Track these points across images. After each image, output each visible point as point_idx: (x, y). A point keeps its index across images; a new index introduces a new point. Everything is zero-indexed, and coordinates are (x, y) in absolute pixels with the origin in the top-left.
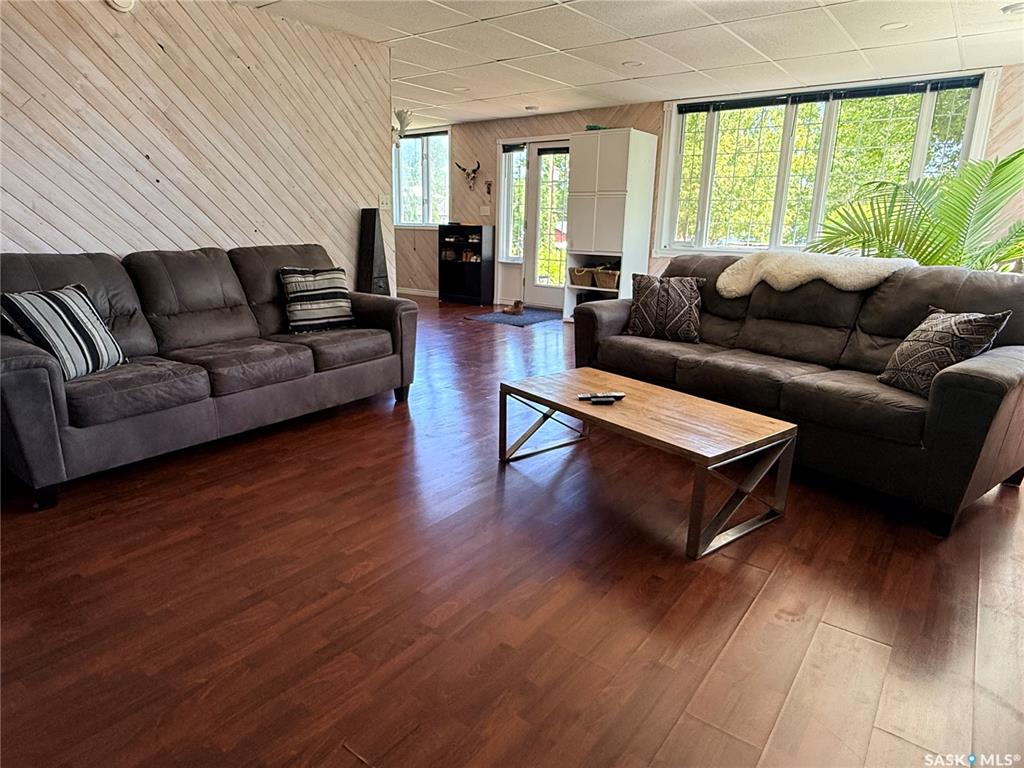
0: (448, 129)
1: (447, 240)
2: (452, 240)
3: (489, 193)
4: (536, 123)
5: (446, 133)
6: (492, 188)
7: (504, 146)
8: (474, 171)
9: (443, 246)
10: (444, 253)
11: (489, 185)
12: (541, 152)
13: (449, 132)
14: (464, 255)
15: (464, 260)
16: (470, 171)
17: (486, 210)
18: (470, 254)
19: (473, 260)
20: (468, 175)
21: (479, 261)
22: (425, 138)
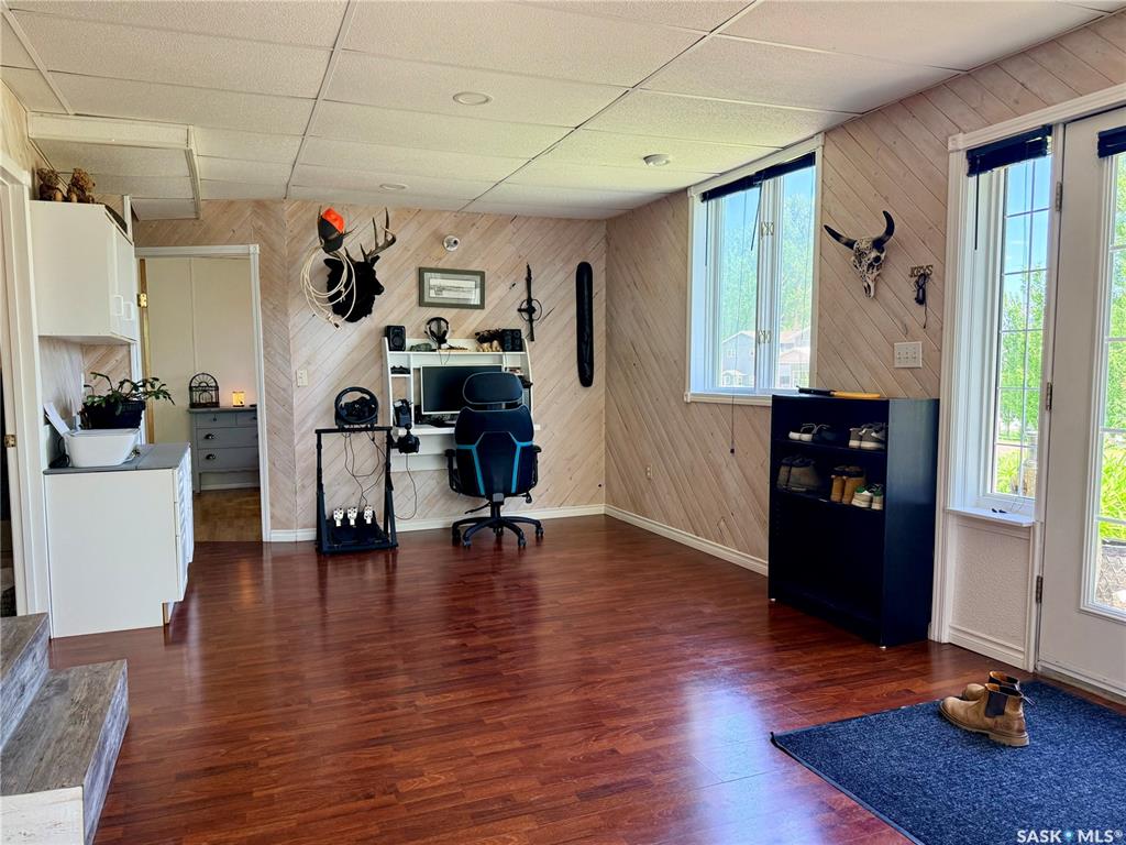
0: (816, 147)
1: (794, 435)
2: (806, 437)
3: (921, 301)
6: (930, 288)
7: (972, 153)
8: (878, 244)
9: (781, 452)
10: (783, 470)
11: (922, 279)
13: (819, 157)
14: (836, 485)
15: (835, 496)
16: (864, 245)
17: (910, 352)
18: (851, 483)
19: (861, 500)
20: (860, 255)
21: (876, 506)
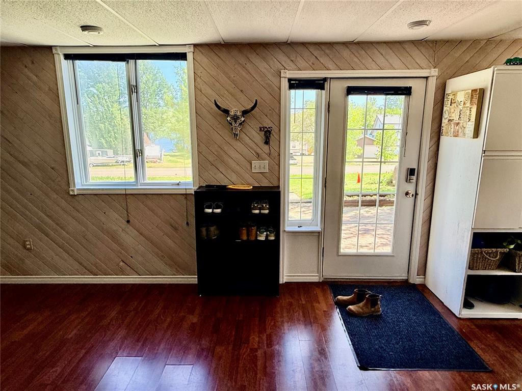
0: (189, 51)
1: (209, 210)
3: (267, 143)
4: (346, 53)
5: (182, 57)
6: (272, 137)
7: (290, 80)
9: (202, 220)
10: (204, 230)
11: (267, 132)
12: (351, 91)
13: (190, 56)
14: (245, 231)
15: (243, 237)
17: (262, 165)
19: (262, 238)
20: (237, 118)
21: (272, 238)
22: (132, 62)
